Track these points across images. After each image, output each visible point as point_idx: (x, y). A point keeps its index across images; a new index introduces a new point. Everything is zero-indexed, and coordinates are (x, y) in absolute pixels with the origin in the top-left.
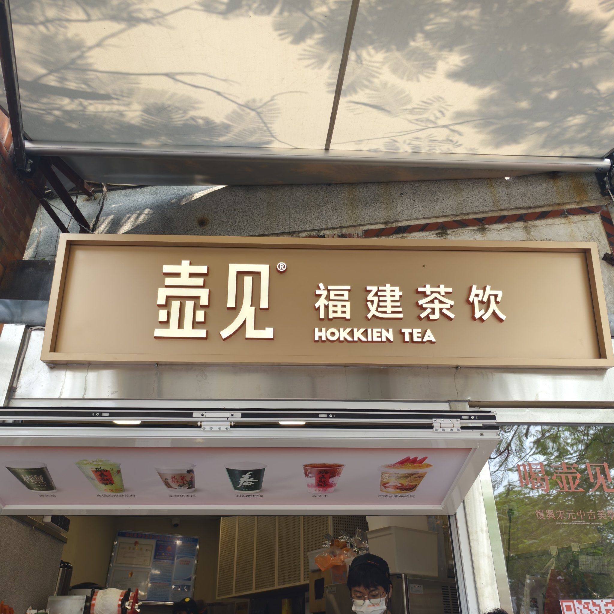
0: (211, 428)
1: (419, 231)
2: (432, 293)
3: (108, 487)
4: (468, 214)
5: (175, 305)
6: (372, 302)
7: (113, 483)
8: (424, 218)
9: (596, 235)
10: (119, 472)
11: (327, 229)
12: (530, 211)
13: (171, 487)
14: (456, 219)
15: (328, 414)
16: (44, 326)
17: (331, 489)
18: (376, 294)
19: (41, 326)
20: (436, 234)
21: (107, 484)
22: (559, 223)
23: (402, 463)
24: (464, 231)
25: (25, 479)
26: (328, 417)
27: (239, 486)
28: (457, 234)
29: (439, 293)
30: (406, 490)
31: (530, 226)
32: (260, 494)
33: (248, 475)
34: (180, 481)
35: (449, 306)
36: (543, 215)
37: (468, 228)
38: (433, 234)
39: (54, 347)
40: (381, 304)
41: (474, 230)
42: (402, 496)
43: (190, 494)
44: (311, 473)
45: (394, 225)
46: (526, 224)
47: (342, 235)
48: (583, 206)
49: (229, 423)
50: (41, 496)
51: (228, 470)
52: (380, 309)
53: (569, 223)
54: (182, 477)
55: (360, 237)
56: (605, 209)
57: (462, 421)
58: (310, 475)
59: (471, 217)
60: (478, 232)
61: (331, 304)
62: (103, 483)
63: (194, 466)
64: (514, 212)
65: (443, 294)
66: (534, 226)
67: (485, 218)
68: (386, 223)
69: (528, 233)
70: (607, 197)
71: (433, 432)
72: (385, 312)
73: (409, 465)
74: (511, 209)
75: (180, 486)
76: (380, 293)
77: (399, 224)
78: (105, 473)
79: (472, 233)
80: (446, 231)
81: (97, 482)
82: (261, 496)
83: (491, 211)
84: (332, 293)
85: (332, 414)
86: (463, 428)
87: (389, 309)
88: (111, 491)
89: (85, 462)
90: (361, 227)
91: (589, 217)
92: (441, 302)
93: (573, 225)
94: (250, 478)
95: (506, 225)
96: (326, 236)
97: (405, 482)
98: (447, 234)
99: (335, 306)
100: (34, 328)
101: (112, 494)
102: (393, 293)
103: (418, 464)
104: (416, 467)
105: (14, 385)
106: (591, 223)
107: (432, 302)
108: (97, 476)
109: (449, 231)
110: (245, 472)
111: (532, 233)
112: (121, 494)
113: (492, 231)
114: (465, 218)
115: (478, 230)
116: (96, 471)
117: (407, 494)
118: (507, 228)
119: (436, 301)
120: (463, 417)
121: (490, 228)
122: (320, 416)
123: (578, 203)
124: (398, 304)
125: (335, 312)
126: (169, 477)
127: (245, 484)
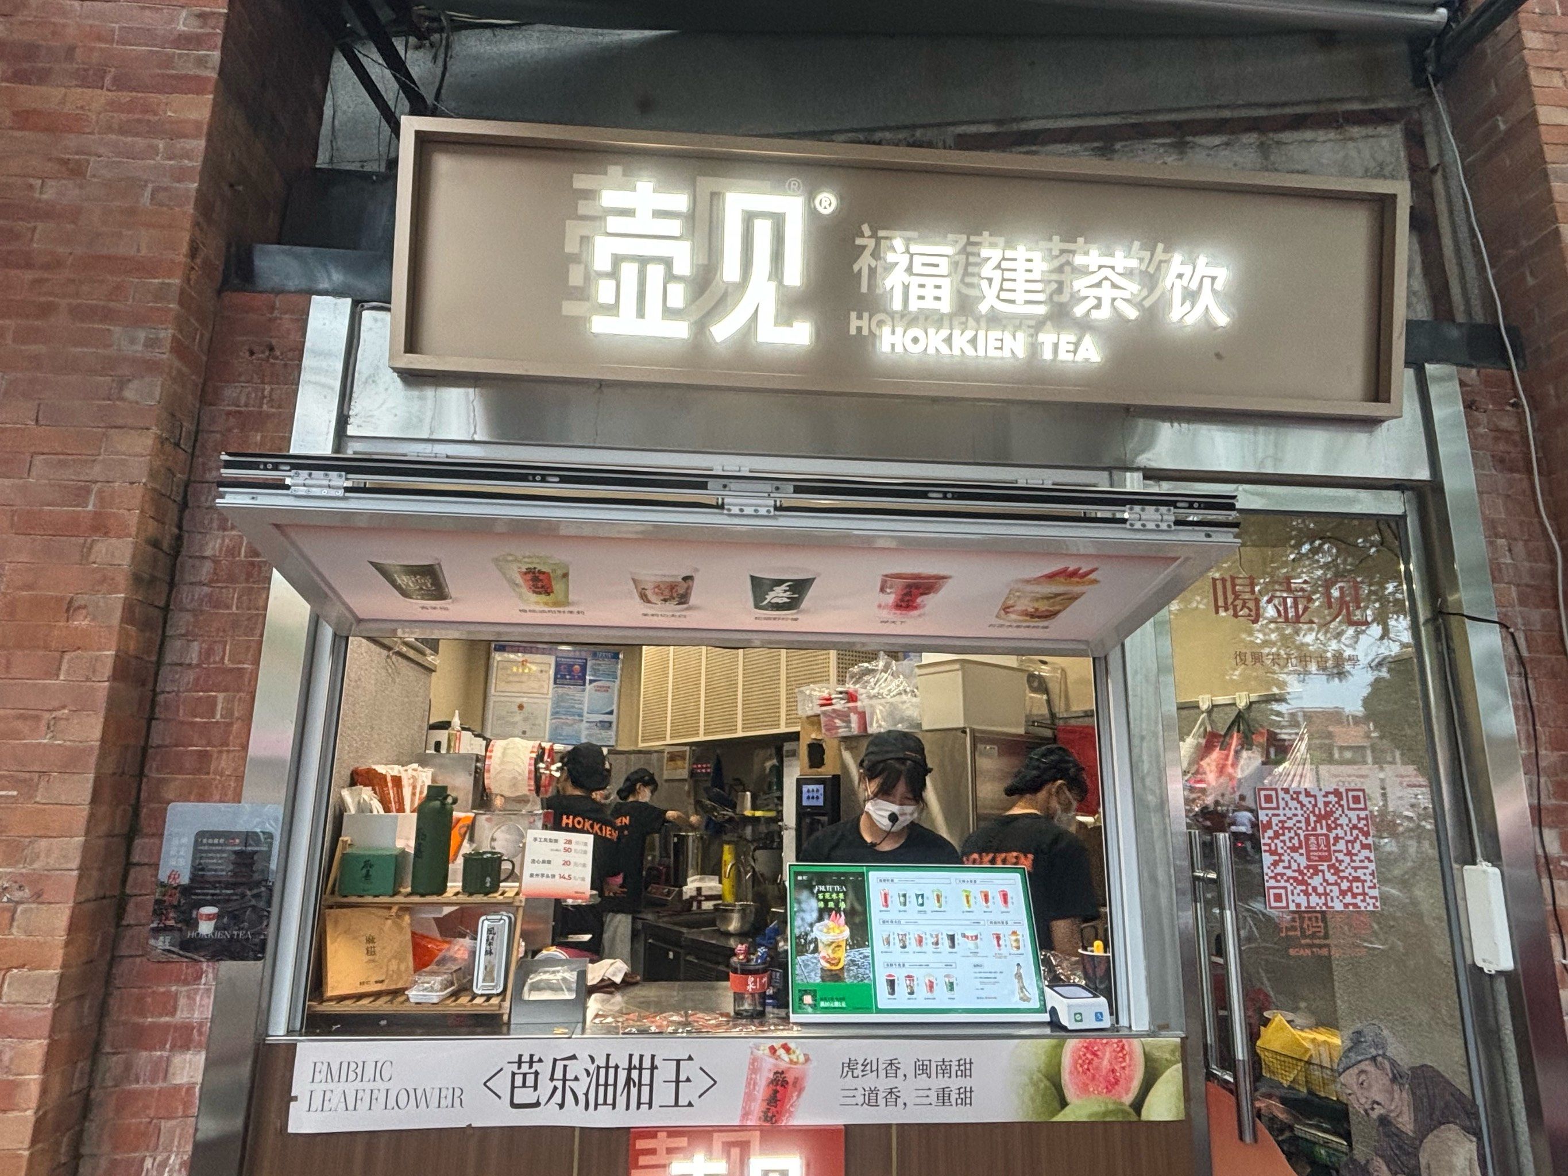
0: (742, 510)
1: (1062, 141)
2: (1100, 267)
3: (543, 598)
4: (1158, 111)
5: (629, 272)
6: (990, 280)
7: (552, 592)
8: (1072, 116)
9: (1391, 167)
10: (565, 575)
11: (887, 128)
12: (1274, 112)
13: (649, 602)
14: (1133, 121)
15: (945, 493)
16: (390, 303)
17: (916, 613)
18: (998, 266)
19: (383, 302)
20: (1093, 150)
21: (540, 593)
22: (1324, 138)
23: (1051, 577)
24: (1145, 147)
25: (399, 581)
26: (945, 498)
27: (766, 602)
28: (1132, 151)
29: (1113, 268)
30: (1039, 617)
31: (1271, 142)
32: (795, 617)
33: (784, 587)
34: (667, 592)
35: (1128, 296)
36: (1298, 123)
37: (1153, 141)
38: (1086, 150)
39: (412, 345)
40: (1007, 285)
41: (1163, 145)
42: (1028, 627)
43: (678, 614)
44: (891, 588)
45: (1015, 127)
46: (1264, 139)
47: (914, 142)
48: (1373, 106)
49: (772, 503)
50: (423, 608)
51: (753, 578)
52: (1004, 295)
53: (1345, 139)
54: (672, 587)
55: (950, 148)
56: (1416, 116)
57: (1176, 510)
58: (888, 591)
59: (1161, 118)
60: (1171, 150)
61: (915, 281)
62: (535, 592)
63: (696, 570)
64: (1244, 113)
65: (1121, 271)
66: (1278, 143)
67: (1187, 122)
68: (999, 122)
69: (1266, 158)
70: (1422, 90)
71: (1125, 529)
72: (1013, 302)
73: (1062, 580)
74: (1239, 106)
75: (665, 600)
76: (1005, 265)
77: (1024, 126)
78: (541, 577)
79: (1161, 150)
80: (1113, 145)
81: (525, 590)
82: (796, 619)
83: (1200, 108)
84: (917, 261)
85: (952, 493)
86: (1177, 523)
87: (1020, 297)
88: (546, 604)
89: (510, 558)
90: (951, 129)
91: (1382, 130)
92: (1114, 286)
93: (1351, 145)
94: (785, 591)
95: (1224, 138)
96: (884, 142)
97: (1043, 606)
98: (1114, 151)
99: (922, 286)
100: (366, 305)
101: (547, 609)
102: (1029, 265)
103: (1077, 579)
104: (1071, 583)
105: (345, 412)
106: (1384, 142)
107: (1098, 285)
108: (526, 581)
109: (1118, 146)
110: (780, 582)
111: (1272, 158)
112: (561, 609)
113: (1197, 150)
114: (1149, 119)
115: (1171, 145)
116: (525, 573)
117: (1036, 624)
118: (1227, 144)
119: (1106, 284)
120: (1179, 505)
121: (1194, 143)
122: (931, 495)
123: (1364, 100)
124: (1039, 286)
125: (921, 298)
126: (649, 586)
127: (773, 601)
